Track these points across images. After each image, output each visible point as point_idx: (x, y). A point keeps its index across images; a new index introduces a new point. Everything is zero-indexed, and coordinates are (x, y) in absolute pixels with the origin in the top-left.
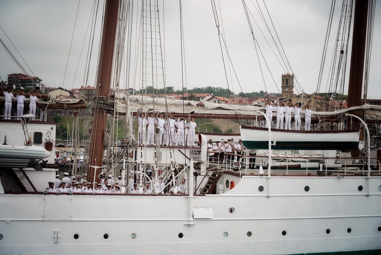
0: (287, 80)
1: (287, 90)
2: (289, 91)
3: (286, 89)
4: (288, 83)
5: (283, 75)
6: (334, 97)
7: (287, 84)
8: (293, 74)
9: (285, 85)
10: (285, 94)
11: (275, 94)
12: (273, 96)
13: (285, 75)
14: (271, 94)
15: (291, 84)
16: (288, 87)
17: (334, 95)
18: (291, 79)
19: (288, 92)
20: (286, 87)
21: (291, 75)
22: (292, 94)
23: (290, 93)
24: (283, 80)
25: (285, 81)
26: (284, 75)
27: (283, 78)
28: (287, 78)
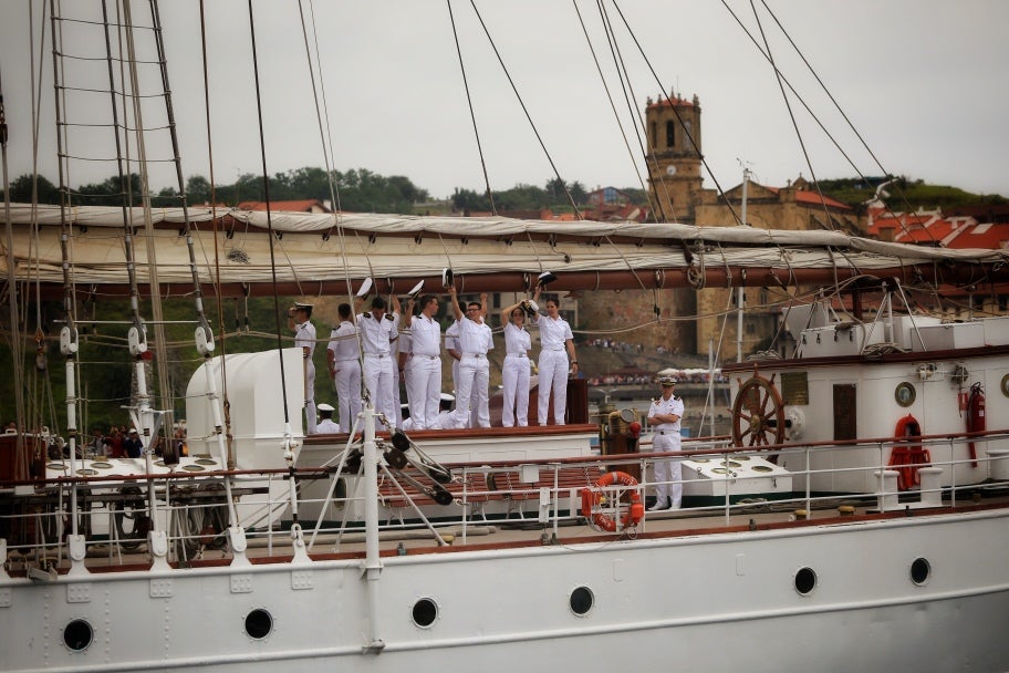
0: (670, 126)
1: (672, 170)
2: (682, 173)
3: (673, 173)
4: (677, 141)
5: (649, 102)
6: (887, 194)
7: (671, 142)
8: (696, 100)
9: (663, 148)
10: (665, 190)
11: (617, 190)
12: (612, 201)
13: (660, 101)
14: (600, 192)
15: (689, 146)
16: (677, 156)
17: (886, 188)
18: (689, 120)
19: (676, 179)
20: (667, 156)
21: (690, 100)
22: (695, 187)
23: (685, 184)
24: (652, 128)
25: (662, 132)
26: (655, 102)
27: (654, 116)
28: (671, 115)
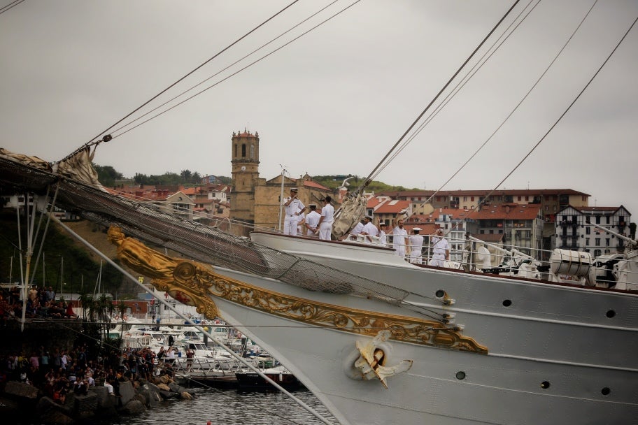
0: (244, 146)
1: (244, 168)
2: (249, 170)
3: (242, 167)
4: (247, 154)
5: (234, 134)
6: (348, 184)
7: (244, 154)
8: (257, 134)
9: (240, 157)
10: (241, 177)
11: (216, 177)
12: (213, 182)
13: (239, 134)
14: (207, 177)
15: (252, 157)
16: (246, 161)
17: (348, 181)
18: (253, 144)
19: (246, 173)
20: (241, 161)
21: (254, 134)
22: (255, 177)
23: (250, 175)
24: (235, 147)
25: (240, 150)
26: (237, 134)
27: (236, 142)
28: (244, 141)
